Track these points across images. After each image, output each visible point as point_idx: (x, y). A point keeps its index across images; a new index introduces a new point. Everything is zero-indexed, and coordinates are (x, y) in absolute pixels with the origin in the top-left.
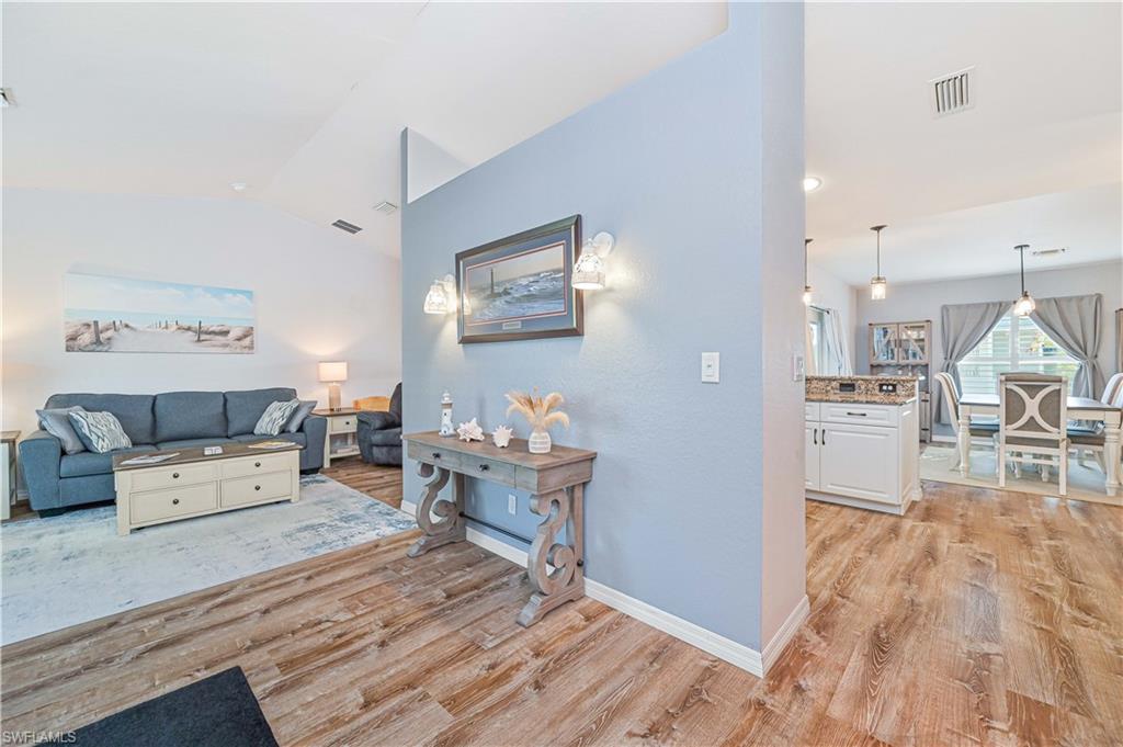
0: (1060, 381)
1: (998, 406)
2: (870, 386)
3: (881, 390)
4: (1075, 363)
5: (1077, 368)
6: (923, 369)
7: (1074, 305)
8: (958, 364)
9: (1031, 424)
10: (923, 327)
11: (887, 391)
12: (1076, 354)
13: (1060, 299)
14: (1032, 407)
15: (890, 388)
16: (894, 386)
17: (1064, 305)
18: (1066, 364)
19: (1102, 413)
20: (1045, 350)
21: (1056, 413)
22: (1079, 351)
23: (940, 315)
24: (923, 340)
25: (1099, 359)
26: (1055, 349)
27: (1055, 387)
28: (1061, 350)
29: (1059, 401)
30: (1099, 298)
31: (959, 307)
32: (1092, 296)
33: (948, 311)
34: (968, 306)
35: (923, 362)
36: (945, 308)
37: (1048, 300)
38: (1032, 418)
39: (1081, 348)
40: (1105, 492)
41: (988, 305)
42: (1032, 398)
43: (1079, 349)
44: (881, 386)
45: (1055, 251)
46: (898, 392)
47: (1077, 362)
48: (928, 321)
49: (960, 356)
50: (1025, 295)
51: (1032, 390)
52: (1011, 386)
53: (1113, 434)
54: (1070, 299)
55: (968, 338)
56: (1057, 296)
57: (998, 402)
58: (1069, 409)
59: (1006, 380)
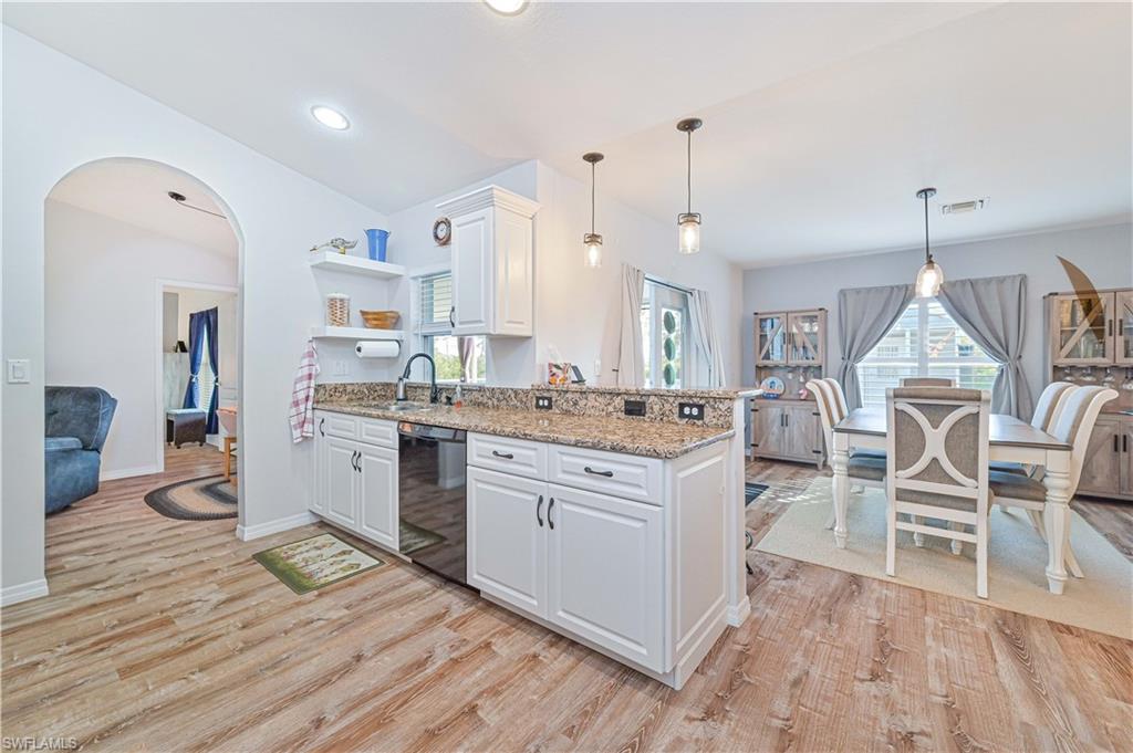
0: (979, 399)
1: (884, 435)
2: (667, 406)
3: (682, 415)
4: (992, 366)
5: (997, 373)
6: (817, 372)
7: (994, 287)
8: (859, 365)
9: (934, 471)
10: (816, 317)
11: (690, 416)
12: (995, 354)
13: (977, 280)
14: (935, 442)
15: (695, 411)
16: (701, 408)
17: (981, 289)
18: (985, 368)
19: (1041, 453)
20: (961, 348)
21: (972, 452)
22: (1000, 349)
23: (837, 300)
24: (815, 334)
25: (1023, 360)
26: (971, 348)
27: (969, 408)
28: (978, 349)
29: (977, 433)
30: (1024, 279)
31: (858, 291)
32: (1014, 277)
33: (845, 295)
34: (869, 290)
35: (815, 363)
36: (843, 293)
37: (963, 282)
38: (935, 460)
39: (1001, 345)
40: (1047, 586)
41: (892, 288)
42: (936, 427)
43: (998, 346)
44: (682, 406)
45: (970, 204)
46: (706, 420)
47: (997, 365)
48: (821, 309)
49: (859, 357)
50: (930, 262)
51: (935, 412)
52: (903, 405)
53: (1056, 488)
54: (988, 281)
55: (871, 328)
56: (973, 277)
57: (884, 429)
58: (992, 444)
59: (896, 396)
